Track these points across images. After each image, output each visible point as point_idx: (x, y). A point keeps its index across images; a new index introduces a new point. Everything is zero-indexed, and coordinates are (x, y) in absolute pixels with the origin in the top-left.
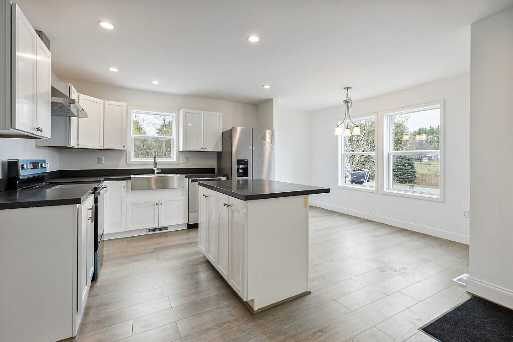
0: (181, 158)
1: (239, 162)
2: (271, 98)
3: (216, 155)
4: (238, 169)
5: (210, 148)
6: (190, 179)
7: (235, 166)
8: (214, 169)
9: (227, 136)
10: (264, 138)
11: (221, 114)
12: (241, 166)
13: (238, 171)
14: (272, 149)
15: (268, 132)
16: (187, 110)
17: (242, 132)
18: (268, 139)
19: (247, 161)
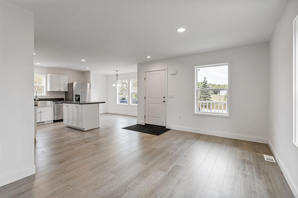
0: (48, 94)
1: (76, 96)
2: (89, 71)
3: (64, 93)
4: (76, 98)
5: (62, 90)
6: (55, 103)
7: (74, 97)
8: (64, 99)
9: (70, 85)
10: (86, 86)
11: (67, 76)
12: (77, 97)
13: (76, 99)
14: (90, 91)
15: (88, 84)
16: (52, 74)
17: (77, 84)
18: (88, 87)
19: (80, 95)
